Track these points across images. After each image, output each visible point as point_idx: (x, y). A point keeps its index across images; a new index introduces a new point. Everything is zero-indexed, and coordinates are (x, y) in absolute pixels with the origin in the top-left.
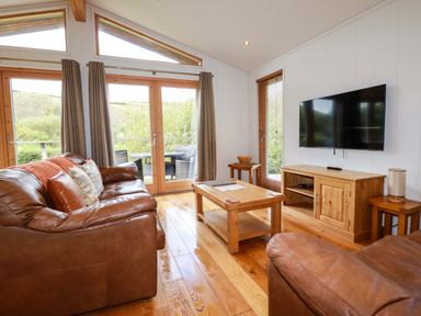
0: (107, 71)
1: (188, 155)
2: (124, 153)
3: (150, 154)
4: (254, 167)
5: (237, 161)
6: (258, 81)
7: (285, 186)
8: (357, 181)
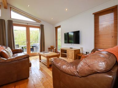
0: (13, 23)
1: (37, 46)
2: (18, 45)
3: (26, 46)
4: (55, 48)
5: (50, 47)
6: (55, 28)
7: (61, 52)
8: (74, 50)
